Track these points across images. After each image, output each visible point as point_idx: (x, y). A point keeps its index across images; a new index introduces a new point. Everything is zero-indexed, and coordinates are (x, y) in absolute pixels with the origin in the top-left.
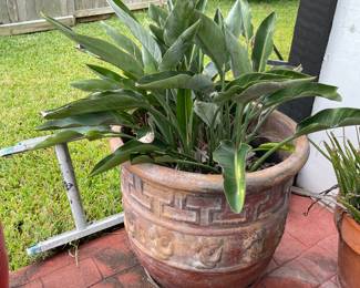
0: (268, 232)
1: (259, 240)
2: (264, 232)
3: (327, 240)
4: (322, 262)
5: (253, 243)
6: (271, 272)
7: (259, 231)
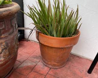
0: (9, 44)
1: (5, 49)
2: (7, 44)
3: (37, 51)
4: (36, 57)
5: (2, 50)
6: (19, 66)
7: (4, 44)
